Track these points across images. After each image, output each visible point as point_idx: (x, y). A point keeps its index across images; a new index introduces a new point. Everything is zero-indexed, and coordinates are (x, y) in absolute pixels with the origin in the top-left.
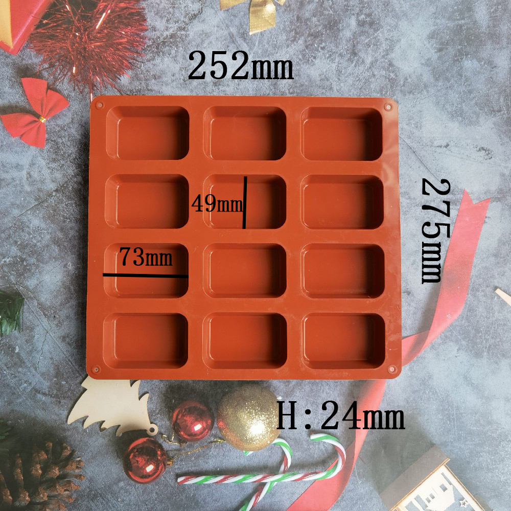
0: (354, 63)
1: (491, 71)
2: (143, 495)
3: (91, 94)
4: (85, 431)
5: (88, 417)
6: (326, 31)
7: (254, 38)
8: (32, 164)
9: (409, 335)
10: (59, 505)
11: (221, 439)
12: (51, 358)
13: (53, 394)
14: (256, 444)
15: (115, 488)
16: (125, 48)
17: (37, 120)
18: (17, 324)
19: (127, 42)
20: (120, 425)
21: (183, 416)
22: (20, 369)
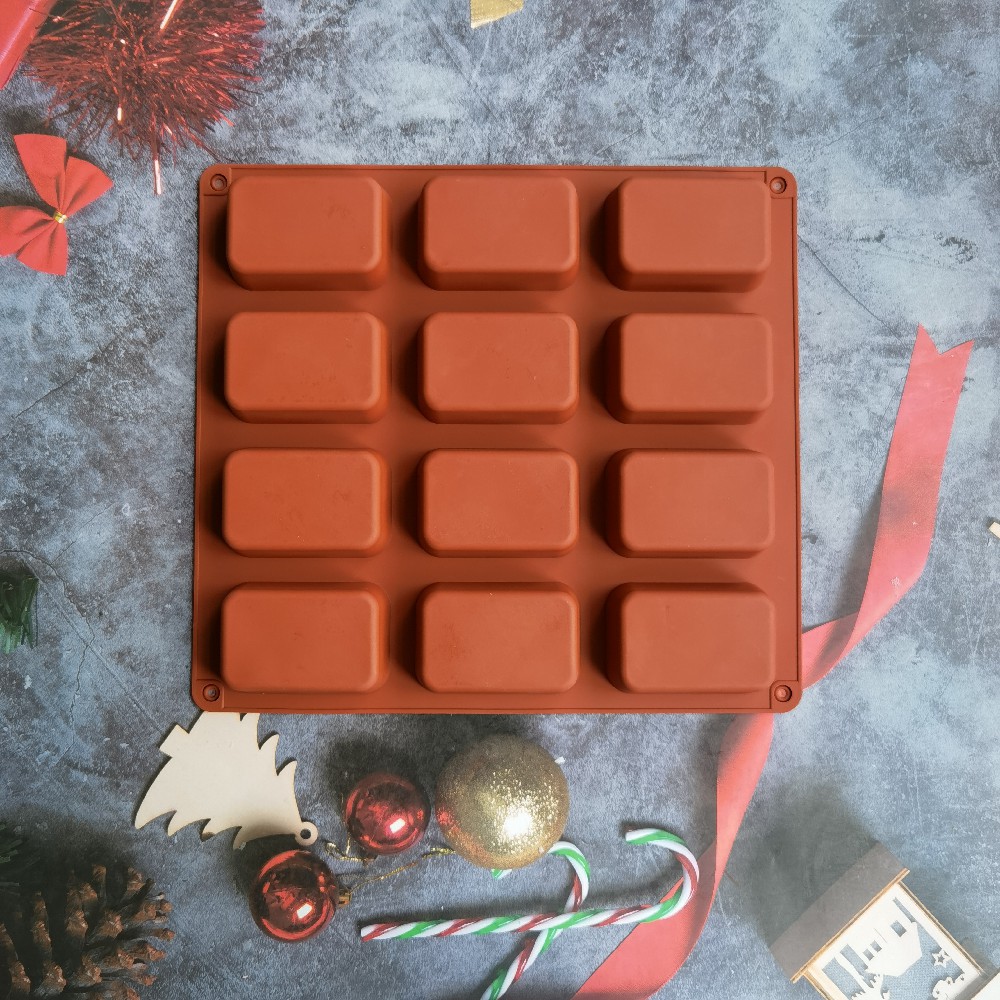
0: (686, 78)
1: (965, 81)
2: (292, 963)
3: (157, 162)
4: (170, 840)
5: (175, 812)
6: (627, 14)
7: (481, 34)
8: (43, 308)
9: (817, 622)
10: (125, 992)
11: (445, 846)
12: (97, 698)
13: (103, 767)
14: (518, 854)
15: (236, 952)
16: (222, 66)
17: (49, 218)
18: (25, 630)
19: (224, 53)
20: (240, 828)
21: (367, 803)
22: (36, 722)
